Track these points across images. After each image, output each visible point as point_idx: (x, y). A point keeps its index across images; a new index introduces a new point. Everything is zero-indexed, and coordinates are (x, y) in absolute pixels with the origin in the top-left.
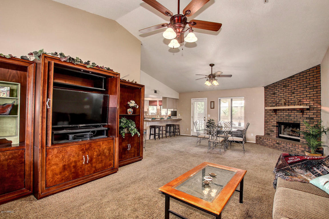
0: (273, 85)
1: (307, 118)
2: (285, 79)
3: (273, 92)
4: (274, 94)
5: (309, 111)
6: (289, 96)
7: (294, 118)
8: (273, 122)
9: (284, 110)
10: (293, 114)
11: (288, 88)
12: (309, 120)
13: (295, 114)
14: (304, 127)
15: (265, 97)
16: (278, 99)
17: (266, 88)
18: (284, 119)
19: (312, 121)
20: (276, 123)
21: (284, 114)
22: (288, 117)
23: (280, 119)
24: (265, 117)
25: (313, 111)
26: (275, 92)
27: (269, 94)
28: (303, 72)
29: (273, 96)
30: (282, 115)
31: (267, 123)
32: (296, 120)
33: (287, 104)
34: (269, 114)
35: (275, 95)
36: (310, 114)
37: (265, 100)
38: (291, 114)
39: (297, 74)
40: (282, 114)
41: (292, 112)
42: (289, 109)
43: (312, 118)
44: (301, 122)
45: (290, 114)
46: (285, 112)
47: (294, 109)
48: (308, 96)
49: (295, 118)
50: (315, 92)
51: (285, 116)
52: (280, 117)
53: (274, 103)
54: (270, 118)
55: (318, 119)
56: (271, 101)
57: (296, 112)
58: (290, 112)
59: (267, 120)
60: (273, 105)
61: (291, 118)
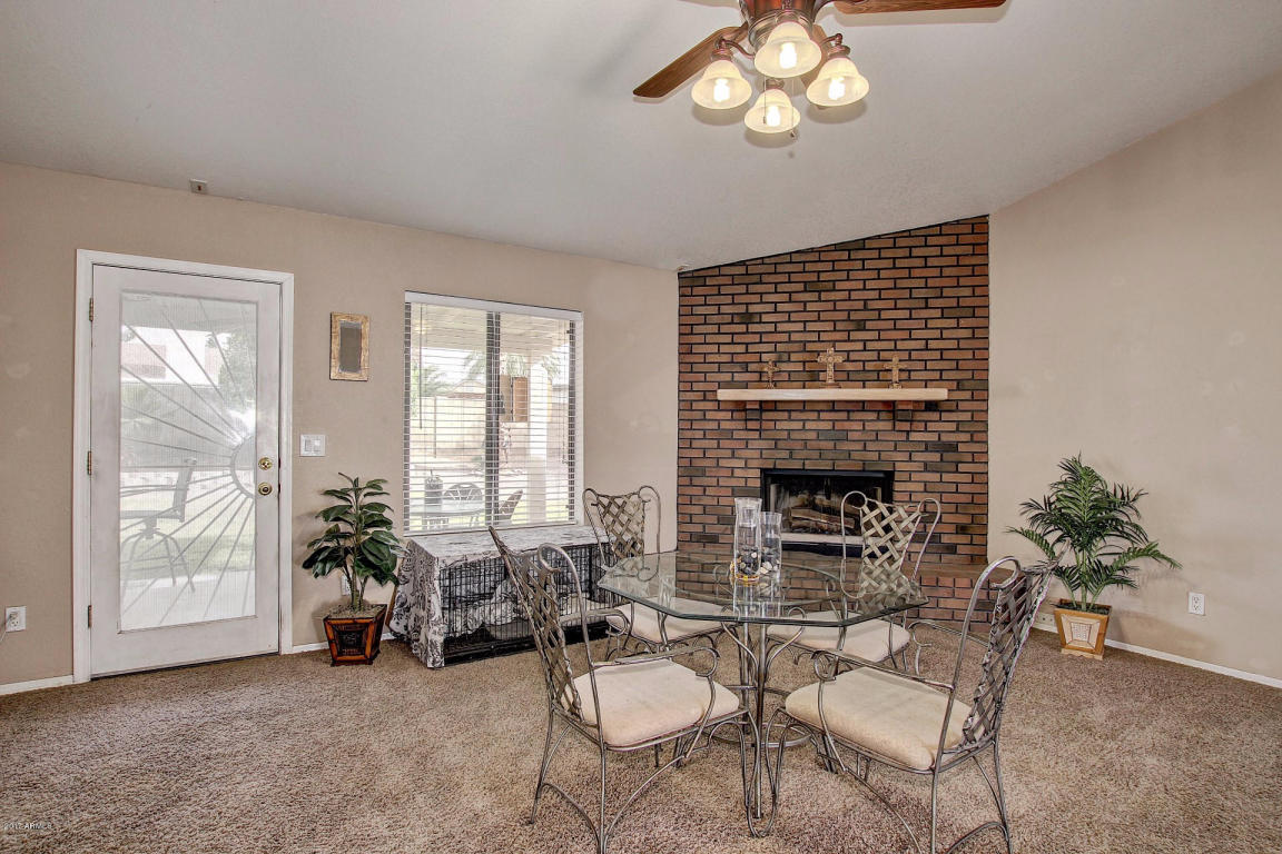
0: (742, 270)
1: (928, 447)
2: (812, 250)
3: (742, 309)
4: (747, 318)
5: (935, 416)
6: (839, 336)
7: (864, 449)
8: (738, 473)
9: (804, 405)
10: (858, 426)
11: (833, 295)
12: (935, 457)
13: (869, 426)
14: (911, 487)
15: (686, 330)
16: (771, 347)
17: (691, 281)
18: (804, 454)
19: (949, 456)
20: (757, 473)
21: (810, 425)
22: (830, 445)
23: (785, 454)
24: (685, 443)
25: (953, 416)
26: (752, 309)
27: (716, 319)
28: (909, 234)
29: (742, 328)
30: (794, 435)
31: (696, 481)
32: (875, 456)
33: (822, 376)
34: (714, 425)
35: (753, 328)
36: (942, 428)
37: (686, 350)
38: (847, 425)
39: (879, 237)
40: (798, 425)
41: (855, 416)
42: (832, 406)
43: (953, 447)
44: (899, 466)
45: (839, 426)
46: (814, 415)
47: (862, 406)
48: (932, 344)
49: (870, 446)
50: (967, 333)
51: (813, 435)
52: (781, 444)
53: (745, 367)
54: (718, 448)
55: (975, 448)
56: (726, 358)
57: (873, 416)
58: (843, 415)
59: (697, 463)
60: (737, 377)
61: (845, 446)
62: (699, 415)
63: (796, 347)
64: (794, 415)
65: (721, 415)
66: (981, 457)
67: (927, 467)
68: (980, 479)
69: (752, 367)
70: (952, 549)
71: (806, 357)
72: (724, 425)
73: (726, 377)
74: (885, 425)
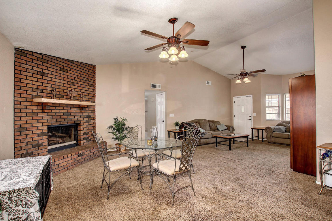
0: (41, 56)
1: (86, 116)
2: (62, 59)
3: (41, 70)
4: (43, 74)
5: (87, 109)
6: (68, 86)
8: (40, 128)
9: (60, 105)
10: (73, 111)
11: (67, 74)
12: (87, 119)
13: (75, 111)
14: (84, 126)
15: (18, 72)
16: (50, 86)
17: (21, 53)
18: (60, 120)
19: (90, 119)
20: (46, 127)
21: (61, 111)
22: (67, 117)
23: (55, 120)
25: (90, 109)
26: (45, 71)
27: (31, 71)
29: (41, 77)
30: (57, 114)
31: (23, 133)
32: (76, 119)
33: (65, 97)
34: (30, 111)
35: (44, 78)
36: (88, 112)
37: (18, 80)
39: (77, 62)
40: (58, 111)
41: (73, 109)
42: (67, 105)
43: (89, 116)
44: (82, 122)
45: (69, 111)
46: (62, 108)
47: (74, 106)
48: (87, 92)
49: (76, 117)
50: (92, 90)
51: (62, 114)
52: (54, 117)
53: (42, 91)
54: (32, 119)
55: (94, 116)
56: (35, 87)
57: (75, 109)
58: (69, 108)
59: (23, 126)
60: (39, 94)
61: (70, 117)
62: (24, 107)
63: (58, 87)
64: (57, 108)
65: (33, 107)
66: (94, 119)
67: (87, 121)
68: (94, 123)
69: (44, 91)
70: (90, 140)
71: (60, 90)
72: (34, 111)
73: (35, 93)
74: (78, 111)
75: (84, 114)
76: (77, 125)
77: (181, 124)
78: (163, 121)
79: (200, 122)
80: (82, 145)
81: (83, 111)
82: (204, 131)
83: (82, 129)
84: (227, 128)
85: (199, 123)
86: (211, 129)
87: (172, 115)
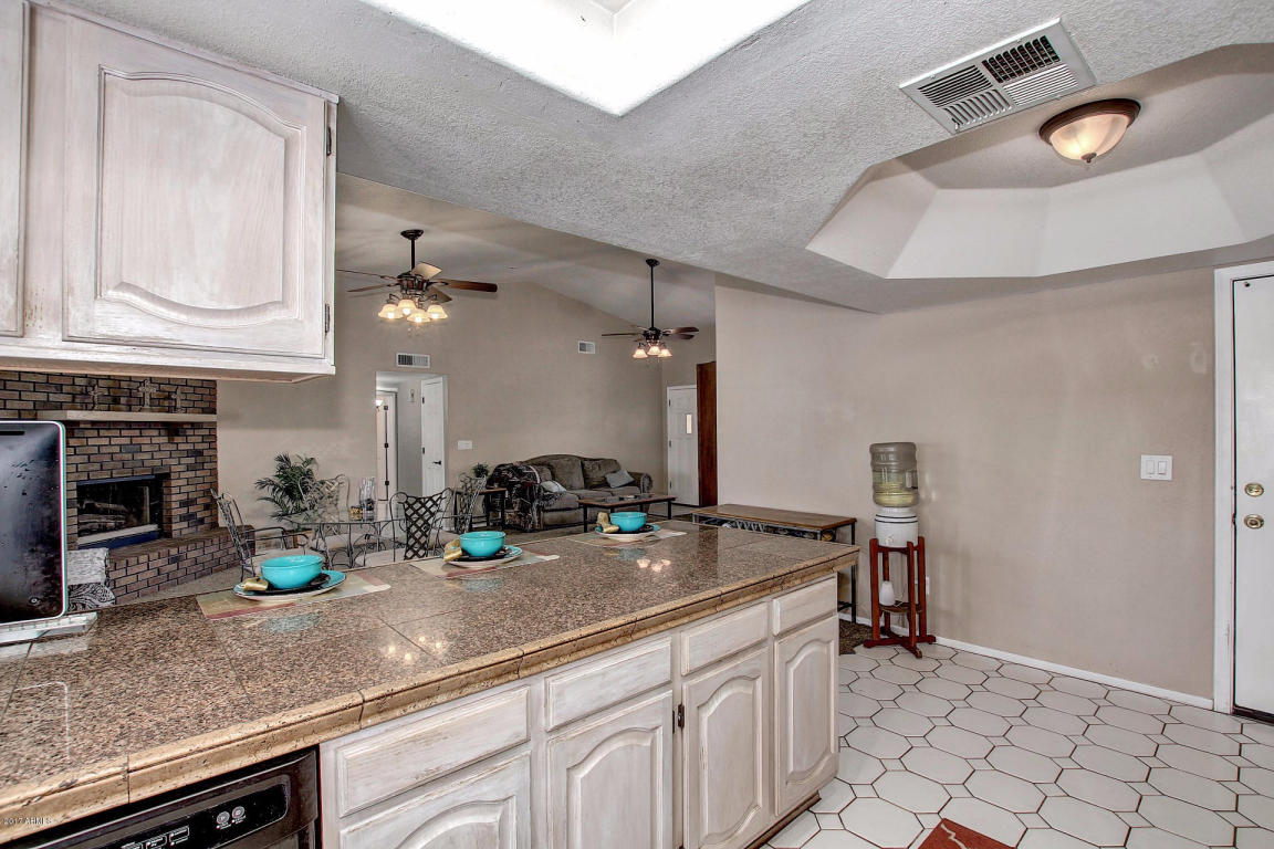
1: (188, 454)
5: (192, 432)
7: (153, 458)
10: (147, 441)
12: (191, 460)
13: (155, 440)
14: (181, 482)
18: (111, 465)
19: (200, 459)
20: (74, 485)
21: (114, 441)
22: (129, 456)
23: (97, 466)
25: (201, 432)
30: (103, 450)
32: (157, 463)
33: (123, 400)
36: (194, 440)
38: (139, 440)
40: (105, 441)
41: (146, 433)
42: (129, 425)
43: (199, 453)
44: (174, 469)
45: (135, 441)
46: (117, 433)
47: (150, 425)
49: (157, 455)
51: (117, 449)
52: (93, 458)
55: (211, 452)
57: (155, 433)
58: (137, 432)
60: (53, 398)
61: (139, 457)
64: (102, 433)
66: (214, 458)
67: (189, 468)
68: (214, 472)
69: (65, 389)
70: (201, 521)
73: (42, 397)
74: (164, 439)
75: (182, 447)
76: (160, 481)
77: (496, 470)
78: (440, 463)
79: (553, 463)
80: (175, 534)
81: (178, 439)
82: (563, 489)
83: (174, 490)
84: (632, 479)
85: (550, 467)
86: (588, 485)
87: (464, 445)
